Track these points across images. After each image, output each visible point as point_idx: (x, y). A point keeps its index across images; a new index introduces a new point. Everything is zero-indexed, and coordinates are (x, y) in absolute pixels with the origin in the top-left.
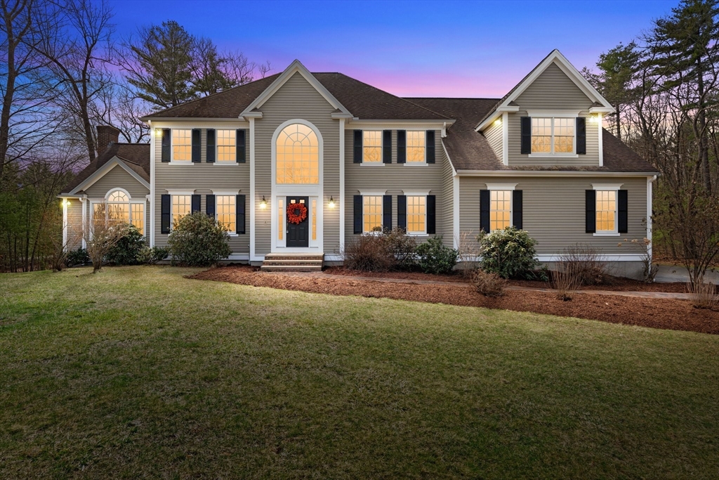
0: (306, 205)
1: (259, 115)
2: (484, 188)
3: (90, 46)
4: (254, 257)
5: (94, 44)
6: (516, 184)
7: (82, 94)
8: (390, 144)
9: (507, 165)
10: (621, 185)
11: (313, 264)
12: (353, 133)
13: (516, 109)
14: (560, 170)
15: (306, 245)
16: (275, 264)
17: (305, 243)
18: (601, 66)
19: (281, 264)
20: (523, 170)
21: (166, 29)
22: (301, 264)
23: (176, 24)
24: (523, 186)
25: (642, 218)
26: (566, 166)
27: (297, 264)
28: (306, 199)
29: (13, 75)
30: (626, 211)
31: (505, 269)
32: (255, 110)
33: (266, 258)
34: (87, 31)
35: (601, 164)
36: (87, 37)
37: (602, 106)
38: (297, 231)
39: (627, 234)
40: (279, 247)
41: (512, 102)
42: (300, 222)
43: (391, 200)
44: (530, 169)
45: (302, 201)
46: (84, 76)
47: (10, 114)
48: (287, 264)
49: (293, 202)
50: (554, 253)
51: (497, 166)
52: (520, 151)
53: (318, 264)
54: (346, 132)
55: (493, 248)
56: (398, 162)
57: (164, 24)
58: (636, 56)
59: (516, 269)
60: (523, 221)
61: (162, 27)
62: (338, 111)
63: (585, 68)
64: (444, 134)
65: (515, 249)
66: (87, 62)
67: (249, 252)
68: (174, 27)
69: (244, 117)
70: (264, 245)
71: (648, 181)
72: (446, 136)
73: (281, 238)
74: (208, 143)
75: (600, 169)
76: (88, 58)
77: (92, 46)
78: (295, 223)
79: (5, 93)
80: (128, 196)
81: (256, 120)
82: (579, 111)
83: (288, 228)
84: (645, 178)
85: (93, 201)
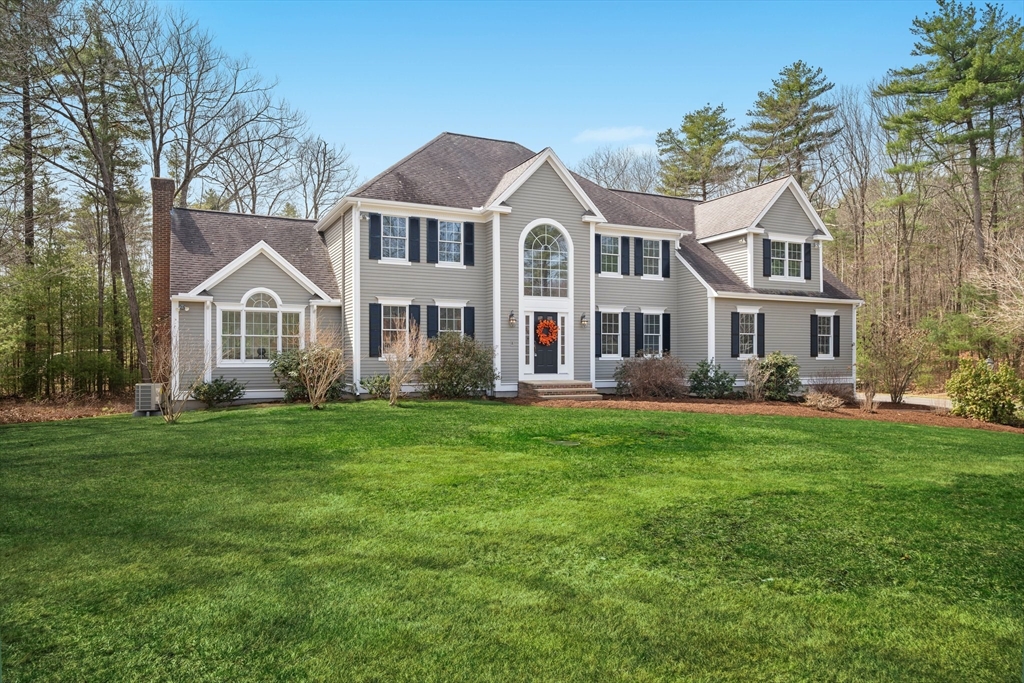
0: (554, 323)
1: (507, 210)
2: (734, 311)
4: (499, 387)
6: (759, 307)
8: (628, 253)
9: (752, 287)
10: (835, 311)
13: (761, 231)
15: (554, 370)
17: (552, 369)
18: (685, 129)
20: (766, 293)
24: (765, 310)
25: (849, 343)
26: (796, 290)
28: (554, 315)
30: (838, 336)
32: (503, 203)
35: (822, 291)
38: (545, 356)
39: (839, 358)
40: (527, 373)
41: (758, 223)
43: (629, 318)
44: (772, 292)
45: (551, 319)
49: (541, 318)
51: (742, 288)
52: (762, 273)
55: (772, 373)
56: (636, 274)
62: (591, 213)
64: (678, 244)
70: (511, 372)
71: (853, 308)
72: (680, 247)
73: (527, 362)
74: (428, 237)
75: (822, 296)
78: (543, 344)
80: (278, 300)
81: (502, 215)
82: (806, 237)
83: (536, 351)
84: (851, 305)
85: (222, 307)
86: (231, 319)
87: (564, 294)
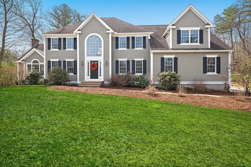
0: (97, 64)
1: (80, 32)
2: (162, 57)
3: (35, 13)
4: (78, 82)
5: (36, 12)
6: (175, 55)
7: (32, 29)
8: (129, 42)
9: (171, 48)
10: (218, 55)
11: (97, 84)
12: (115, 38)
13: (175, 27)
14: (192, 49)
15: (97, 78)
16: (84, 84)
19: (86, 84)
20: (178, 50)
21: (62, 7)
22: (93, 84)
23: (66, 5)
24: (178, 56)
25: (226, 68)
26: (195, 48)
27: (92, 84)
28: (97, 61)
29: (6, 23)
30: (220, 65)
31: (166, 86)
32: (79, 30)
33: (81, 82)
34: (34, 8)
35: (209, 47)
36: (34, 10)
37: (210, 25)
38: (94, 73)
39: (220, 74)
40: (87, 78)
41: (173, 24)
42: (95, 70)
43: (130, 62)
44: (180, 49)
45: (96, 63)
46: (33, 23)
47: (6, 35)
48: (88, 84)
49: (93, 63)
50: (188, 81)
51: (168, 48)
52: (177, 43)
53: (100, 84)
54: (112, 38)
55: (162, 78)
56: (132, 48)
57: (61, 5)
58: (238, 9)
59: (170, 86)
60: (178, 69)
61: (61, 6)
62: (109, 30)
63: (218, 15)
64: (149, 38)
65: (170, 79)
66: (34, 18)
67: (77, 81)
68: (65, 6)
69: (75, 33)
70: (82, 77)
71: (229, 54)
72: (150, 38)
73: (88, 75)
74: (63, 43)
76: (34, 17)
77: (36, 13)
78: (93, 70)
79: (4, 28)
80: (39, 62)
81: (79, 34)
82: (200, 27)
83: (91, 72)
84: (228, 52)
85: (27, 64)
86: (29, 66)
87: (100, 55)
